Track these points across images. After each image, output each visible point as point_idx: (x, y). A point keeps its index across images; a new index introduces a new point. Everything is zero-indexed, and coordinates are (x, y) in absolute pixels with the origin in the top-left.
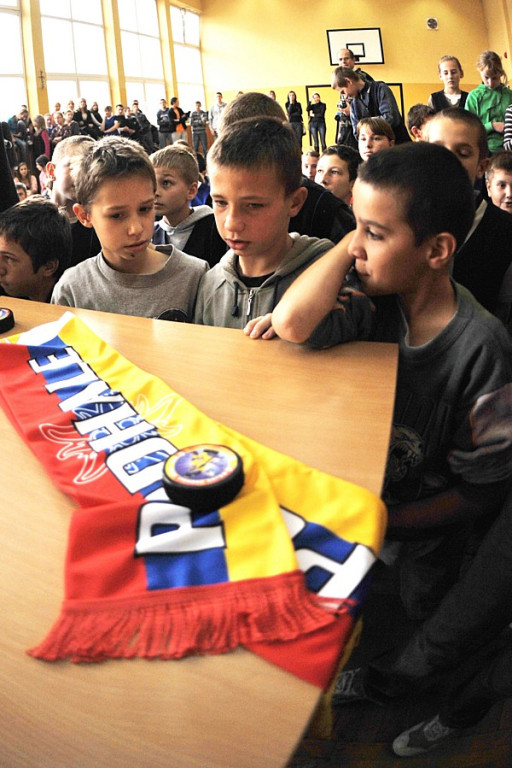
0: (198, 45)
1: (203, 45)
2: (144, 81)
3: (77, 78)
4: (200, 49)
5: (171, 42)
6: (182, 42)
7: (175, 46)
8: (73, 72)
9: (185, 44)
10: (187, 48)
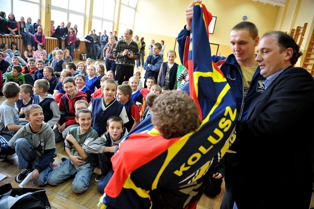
0: (135, 7)
1: (138, 8)
2: (103, 20)
3: (68, 12)
4: (136, 9)
5: (120, 4)
6: (127, 5)
7: (122, 5)
8: (67, 8)
9: (128, 6)
10: (129, 8)
